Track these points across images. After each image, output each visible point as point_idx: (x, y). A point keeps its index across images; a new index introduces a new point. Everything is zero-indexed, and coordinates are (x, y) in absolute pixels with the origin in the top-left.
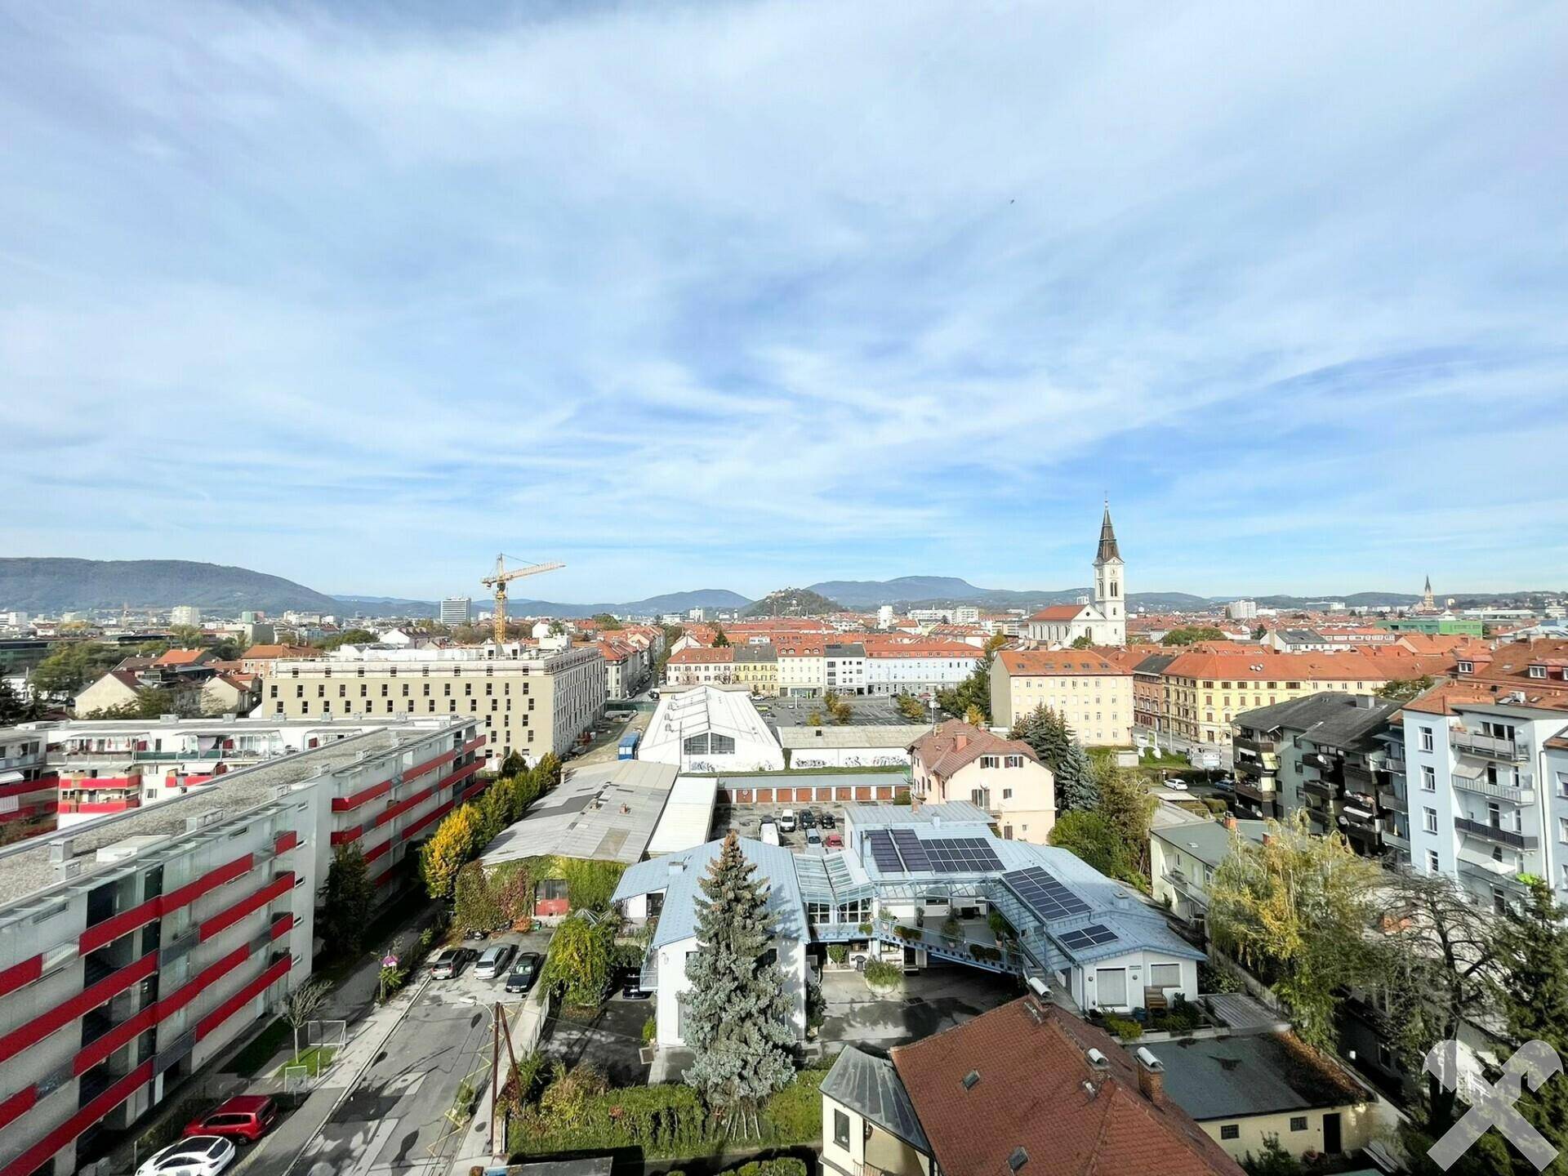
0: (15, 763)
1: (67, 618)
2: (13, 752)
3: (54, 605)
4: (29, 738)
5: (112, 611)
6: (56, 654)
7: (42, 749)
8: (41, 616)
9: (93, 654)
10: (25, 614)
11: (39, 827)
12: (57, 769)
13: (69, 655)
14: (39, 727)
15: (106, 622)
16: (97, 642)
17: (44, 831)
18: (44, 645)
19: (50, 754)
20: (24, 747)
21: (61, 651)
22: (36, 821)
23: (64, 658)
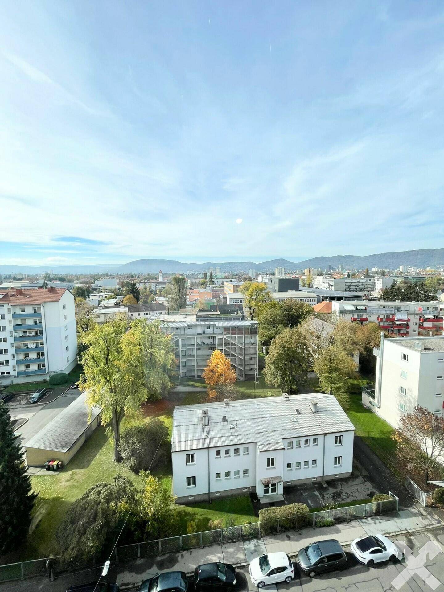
0: (432, 313)
1: (428, 269)
2: (431, 309)
3: (424, 265)
4: (436, 306)
5: (440, 266)
6: (428, 281)
7: (439, 310)
8: (420, 268)
9: (438, 281)
10: (416, 268)
11: (438, 333)
12: (443, 317)
13: (431, 281)
14: (437, 303)
15: (440, 270)
16: (439, 277)
17: (438, 335)
18: (424, 278)
19: (441, 312)
20: (434, 308)
21: (429, 280)
22: (437, 330)
23: (430, 282)
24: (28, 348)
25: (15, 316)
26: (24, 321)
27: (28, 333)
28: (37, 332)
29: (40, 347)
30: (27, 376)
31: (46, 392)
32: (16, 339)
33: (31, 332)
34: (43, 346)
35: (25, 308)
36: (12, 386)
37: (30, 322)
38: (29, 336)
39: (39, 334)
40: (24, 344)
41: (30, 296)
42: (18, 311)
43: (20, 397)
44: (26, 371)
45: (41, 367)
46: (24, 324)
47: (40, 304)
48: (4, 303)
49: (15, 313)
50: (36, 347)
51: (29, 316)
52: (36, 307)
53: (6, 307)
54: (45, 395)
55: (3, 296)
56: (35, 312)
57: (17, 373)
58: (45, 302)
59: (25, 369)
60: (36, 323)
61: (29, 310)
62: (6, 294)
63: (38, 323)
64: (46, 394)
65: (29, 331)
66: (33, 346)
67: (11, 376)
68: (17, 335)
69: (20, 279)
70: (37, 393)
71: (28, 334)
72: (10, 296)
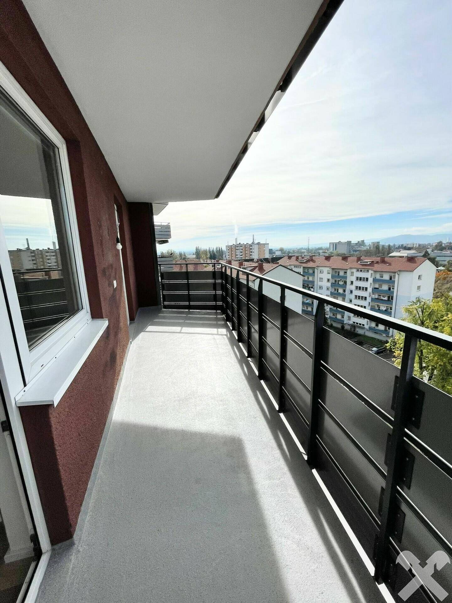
24: (379, 309)
25: (375, 280)
26: (380, 286)
27: (382, 296)
28: (389, 297)
29: (389, 311)
30: (375, 333)
31: (383, 351)
32: (373, 300)
33: (384, 296)
34: (392, 311)
35: (383, 274)
36: (364, 336)
37: (385, 287)
38: (382, 300)
39: (390, 299)
40: (378, 305)
41: (390, 264)
42: (378, 277)
43: (366, 346)
44: (376, 328)
45: (387, 329)
46: (380, 289)
47: (395, 272)
48: (369, 269)
49: (375, 277)
50: (386, 310)
51: (385, 282)
52: (393, 274)
53: (370, 272)
54: (382, 353)
55: (370, 262)
56: (391, 279)
57: (369, 327)
58: (400, 271)
59: (375, 326)
60: (390, 289)
61: (386, 277)
62: (372, 262)
63: (391, 289)
64: (384, 352)
65: (383, 295)
66: (384, 309)
67: (364, 328)
68: (373, 296)
69: (409, 249)
70: (376, 348)
71: (382, 298)
72: (375, 263)
